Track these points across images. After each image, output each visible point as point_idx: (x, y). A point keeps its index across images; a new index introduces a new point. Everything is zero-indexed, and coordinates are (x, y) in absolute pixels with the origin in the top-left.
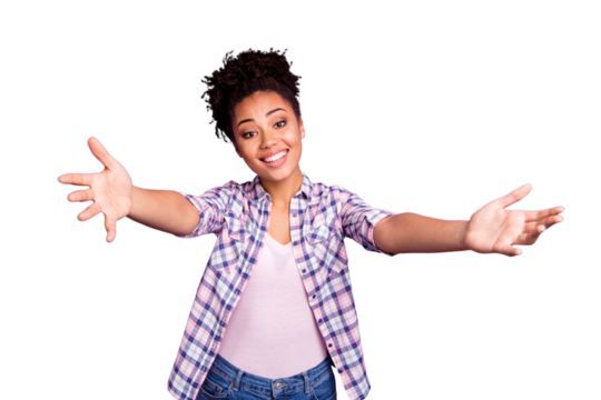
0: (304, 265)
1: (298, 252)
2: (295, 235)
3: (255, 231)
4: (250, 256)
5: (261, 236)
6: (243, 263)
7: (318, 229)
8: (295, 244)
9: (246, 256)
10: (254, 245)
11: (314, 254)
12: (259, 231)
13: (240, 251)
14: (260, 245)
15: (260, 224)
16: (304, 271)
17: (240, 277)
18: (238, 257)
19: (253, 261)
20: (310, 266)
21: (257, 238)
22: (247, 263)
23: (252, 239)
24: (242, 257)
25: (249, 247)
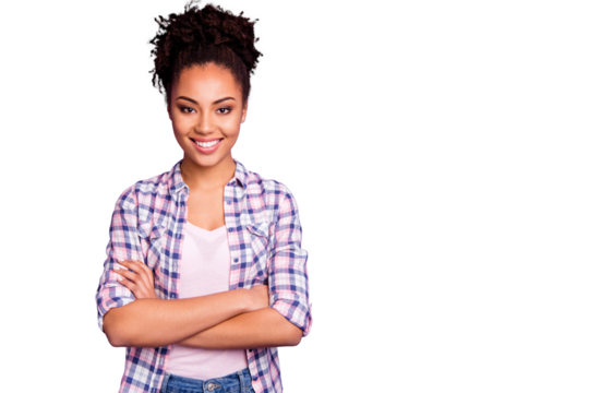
0: (237, 253)
1: (234, 238)
2: (231, 222)
3: (172, 225)
4: (171, 252)
5: (180, 228)
6: (167, 263)
7: (259, 224)
8: (231, 230)
9: (167, 253)
10: (173, 239)
11: (250, 246)
12: (176, 224)
13: (159, 250)
14: (179, 237)
15: (177, 218)
16: (236, 260)
17: (170, 279)
18: (159, 258)
19: (176, 256)
20: (244, 256)
21: (175, 232)
22: (171, 261)
23: (170, 233)
24: (163, 256)
25: (168, 243)
